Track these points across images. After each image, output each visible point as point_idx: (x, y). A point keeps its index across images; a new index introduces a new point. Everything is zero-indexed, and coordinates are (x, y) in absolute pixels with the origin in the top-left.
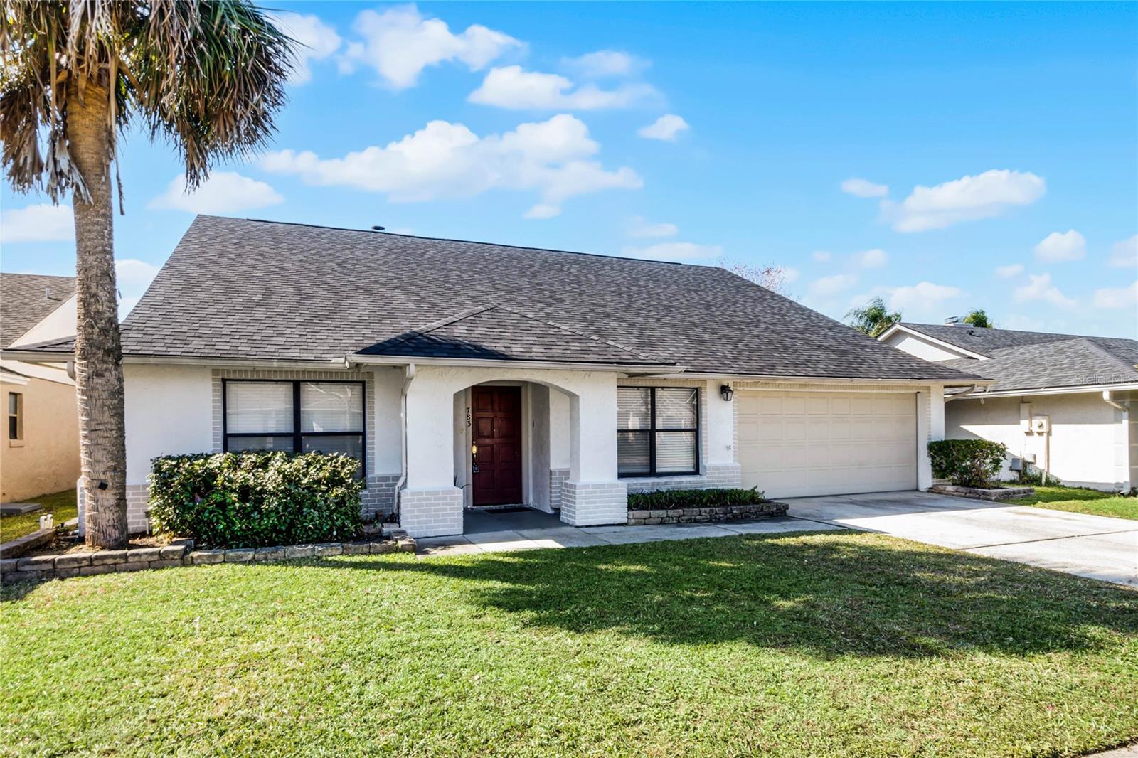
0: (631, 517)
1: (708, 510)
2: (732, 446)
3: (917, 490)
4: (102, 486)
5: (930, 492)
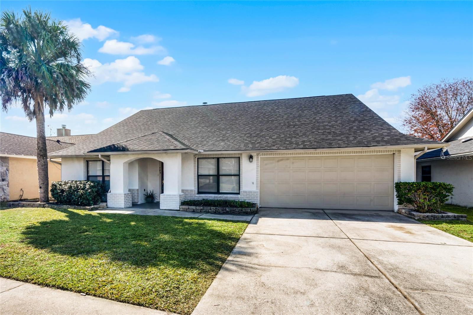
0: (181, 208)
1: (214, 208)
2: (255, 182)
3: (393, 211)
4: (41, 188)
5: (398, 213)
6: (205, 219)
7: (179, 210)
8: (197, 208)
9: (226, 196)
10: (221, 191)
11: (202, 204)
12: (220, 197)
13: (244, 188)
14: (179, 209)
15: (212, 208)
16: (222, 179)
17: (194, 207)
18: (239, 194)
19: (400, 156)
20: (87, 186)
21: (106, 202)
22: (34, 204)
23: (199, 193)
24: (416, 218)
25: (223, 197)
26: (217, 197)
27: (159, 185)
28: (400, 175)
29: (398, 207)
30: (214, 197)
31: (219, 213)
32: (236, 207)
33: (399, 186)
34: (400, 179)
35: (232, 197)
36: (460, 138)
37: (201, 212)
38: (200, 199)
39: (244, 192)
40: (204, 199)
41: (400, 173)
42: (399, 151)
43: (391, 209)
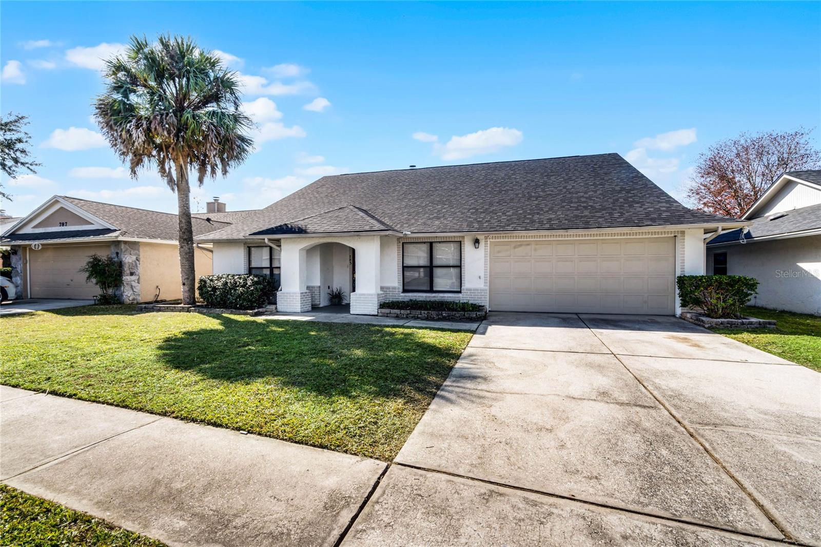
0: (379, 312)
1: (426, 312)
2: (482, 276)
3: (674, 316)
4: (184, 284)
5: (680, 318)
6: (413, 327)
7: (377, 315)
8: (402, 311)
9: (441, 295)
10: (435, 289)
11: (408, 306)
12: (434, 297)
13: (467, 285)
14: (376, 313)
15: (423, 312)
16: (438, 272)
17: (397, 311)
18: (460, 292)
19: (684, 239)
20: (249, 283)
21: (275, 303)
22: (175, 307)
23: (404, 291)
24: (707, 326)
25: (437, 297)
26: (429, 297)
27: (348, 281)
28: (684, 266)
29: (682, 309)
30: (426, 297)
31: (433, 320)
32: (456, 310)
33: (682, 281)
34: (684, 271)
35: (450, 297)
36: (767, 215)
37: (407, 317)
38: (406, 299)
39: (467, 290)
40: (411, 300)
41: (684, 263)
42: (683, 233)
43: (671, 313)
